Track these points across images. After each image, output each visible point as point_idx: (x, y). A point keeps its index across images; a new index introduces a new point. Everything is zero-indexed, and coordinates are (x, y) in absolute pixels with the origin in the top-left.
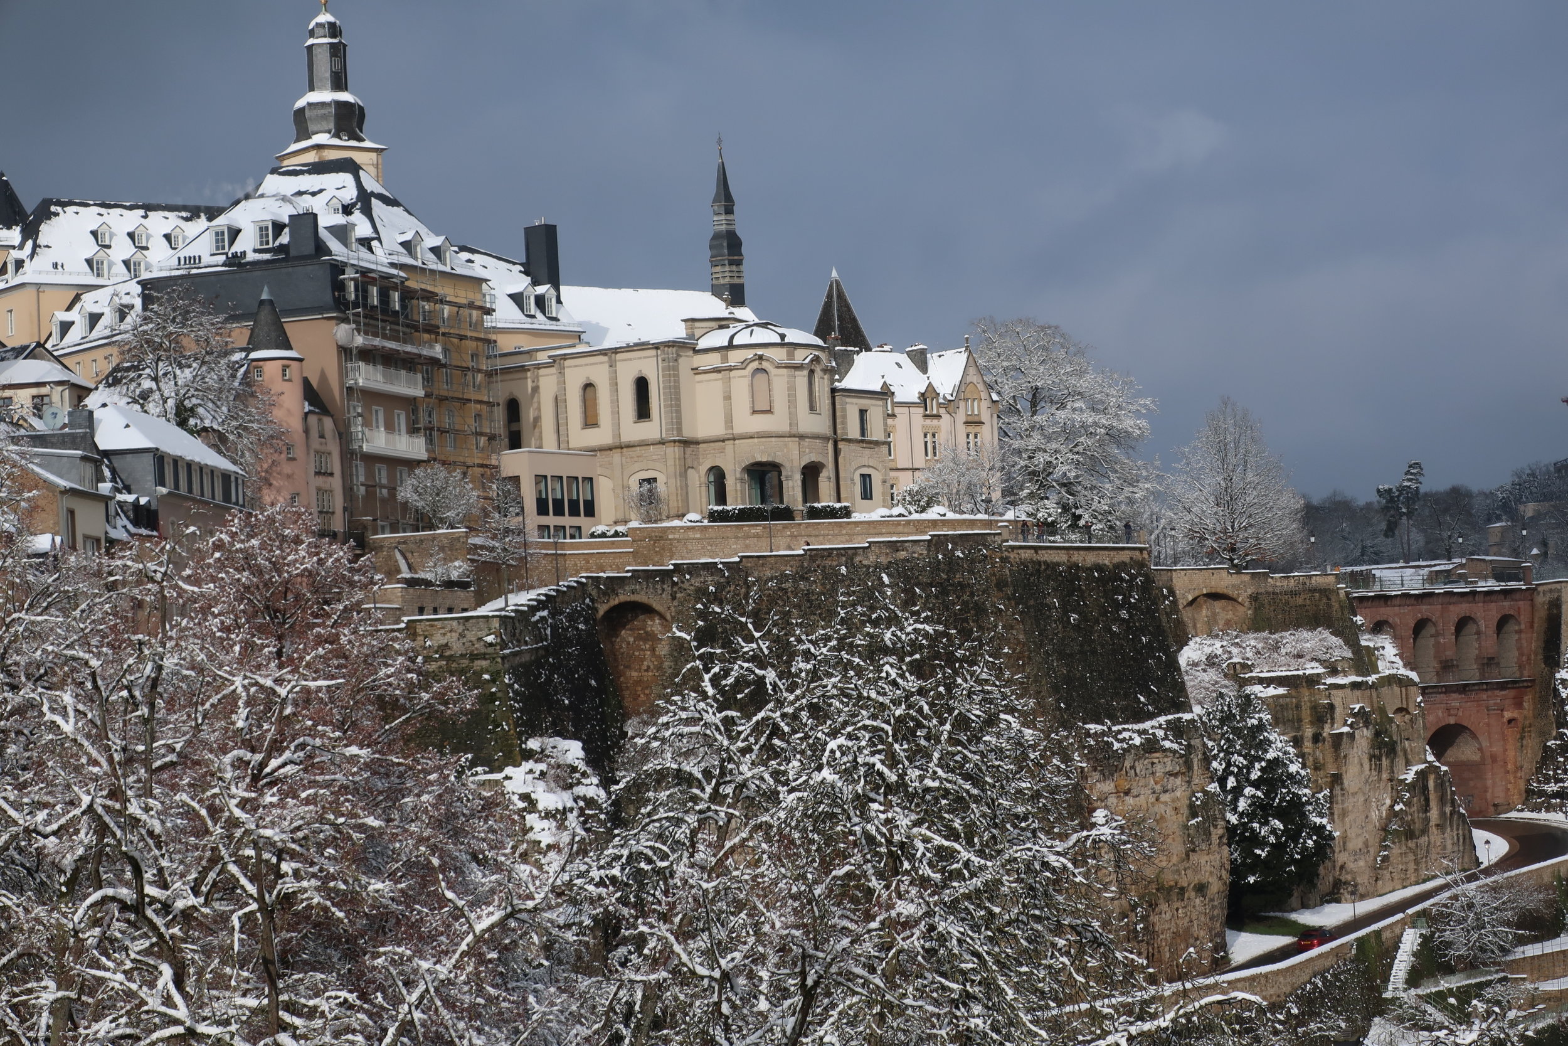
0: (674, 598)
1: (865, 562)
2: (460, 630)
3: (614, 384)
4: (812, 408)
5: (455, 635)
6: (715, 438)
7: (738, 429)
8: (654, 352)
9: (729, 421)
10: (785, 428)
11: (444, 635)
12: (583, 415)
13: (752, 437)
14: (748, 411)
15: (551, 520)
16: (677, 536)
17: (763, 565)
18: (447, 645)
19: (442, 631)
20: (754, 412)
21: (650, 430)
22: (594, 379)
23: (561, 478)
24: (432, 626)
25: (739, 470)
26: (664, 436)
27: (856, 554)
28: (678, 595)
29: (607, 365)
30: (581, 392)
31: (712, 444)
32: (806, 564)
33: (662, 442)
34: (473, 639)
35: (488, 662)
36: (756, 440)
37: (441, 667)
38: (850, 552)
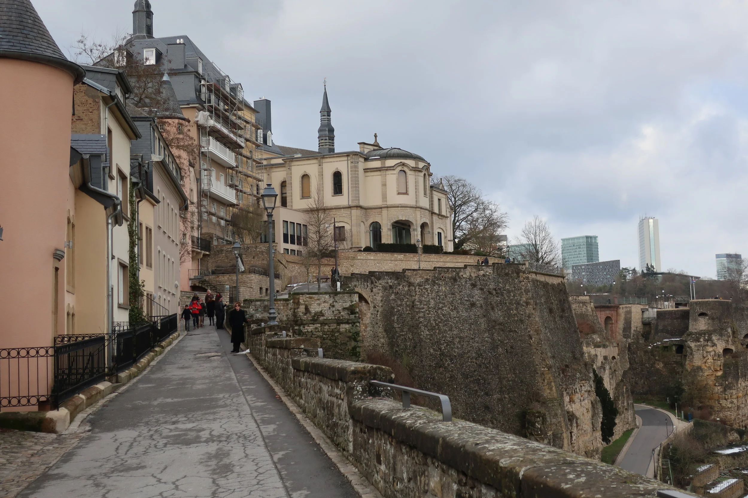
0: (372, 291)
1: (464, 276)
2: (331, 302)
3: (321, 174)
4: (425, 194)
5: (327, 305)
6: (376, 207)
7: (390, 202)
8: (346, 158)
9: (384, 197)
10: (413, 203)
11: (319, 304)
12: (301, 192)
13: (398, 207)
14: (396, 193)
15: (289, 246)
16: (362, 257)
17: (416, 275)
18: (321, 312)
19: (318, 302)
20: (399, 194)
21: (342, 200)
22: (309, 172)
23: (294, 223)
24: (311, 298)
25: (389, 224)
26: (350, 203)
27: (460, 271)
28: (374, 290)
29: (317, 165)
30: (301, 180)
31: (374, 210)
32: (436, 275)
33: (350, 207)
34: (340, 309)
35: (351, 325)
36: (399, 209)
37: (316, 328)
38: (458, 270)
